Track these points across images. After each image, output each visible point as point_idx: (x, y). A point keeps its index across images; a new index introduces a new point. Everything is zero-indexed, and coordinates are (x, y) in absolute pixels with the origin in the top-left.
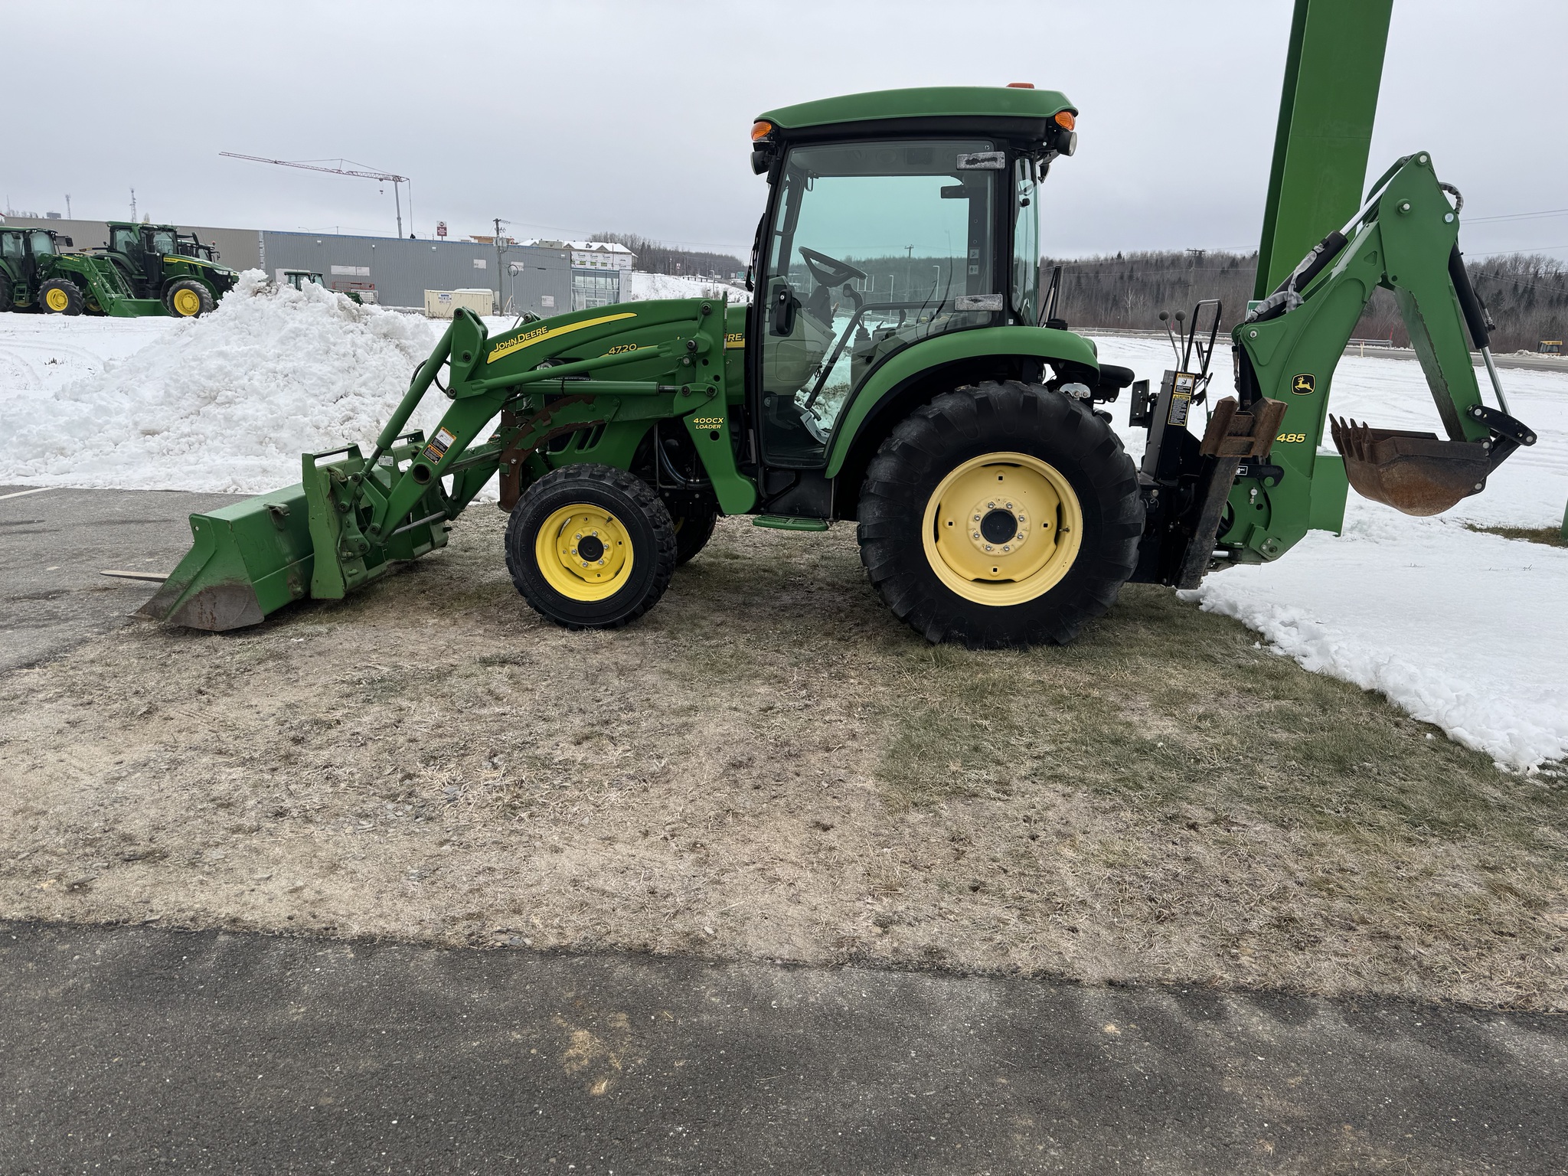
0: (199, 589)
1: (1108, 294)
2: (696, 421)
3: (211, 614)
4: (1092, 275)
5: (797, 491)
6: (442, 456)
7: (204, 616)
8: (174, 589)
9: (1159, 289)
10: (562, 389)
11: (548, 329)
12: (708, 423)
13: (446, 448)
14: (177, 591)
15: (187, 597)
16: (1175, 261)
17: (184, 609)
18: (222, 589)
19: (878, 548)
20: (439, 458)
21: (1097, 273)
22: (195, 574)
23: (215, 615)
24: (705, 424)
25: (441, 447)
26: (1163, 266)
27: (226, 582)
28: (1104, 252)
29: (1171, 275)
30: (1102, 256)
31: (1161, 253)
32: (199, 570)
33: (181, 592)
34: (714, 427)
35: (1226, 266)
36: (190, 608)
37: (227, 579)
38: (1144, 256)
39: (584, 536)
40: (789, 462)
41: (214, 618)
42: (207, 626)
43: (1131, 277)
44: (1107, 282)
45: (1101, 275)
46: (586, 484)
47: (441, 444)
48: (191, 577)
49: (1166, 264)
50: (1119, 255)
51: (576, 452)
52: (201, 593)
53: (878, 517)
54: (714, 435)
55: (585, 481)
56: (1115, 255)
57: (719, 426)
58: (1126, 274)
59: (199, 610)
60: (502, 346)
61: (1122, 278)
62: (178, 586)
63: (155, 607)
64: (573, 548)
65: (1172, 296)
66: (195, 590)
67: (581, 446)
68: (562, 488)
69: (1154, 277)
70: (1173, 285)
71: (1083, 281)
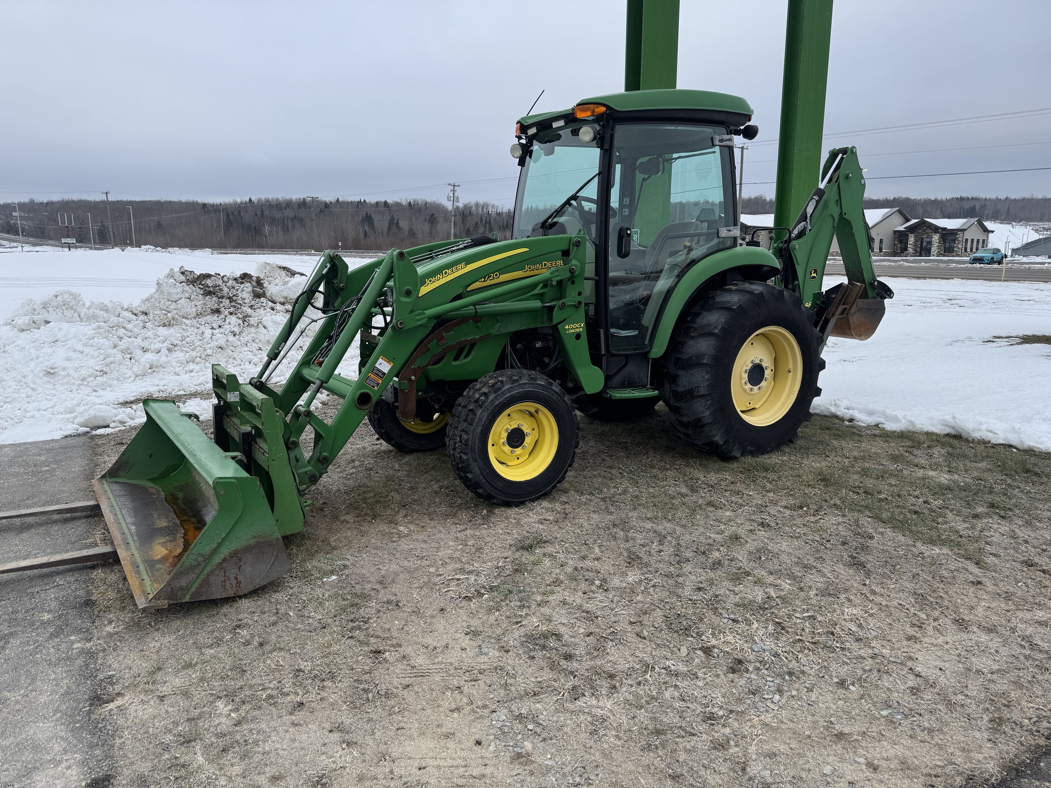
0: (222, 556)
1: (250, 226)
2: (567, 327)
3: (236, 578)
4: (236, 213)
5: (626, 369)
6: (381, 382)
7: (228, 583)
8: (194, 563)
9: (283, 223)
10: (476, 312)
11: (466, 265)
12: (574, 327)
13: (384, 374)
14: (199, 564)
15: (209, 569)
16: (289, 204)
17: (206, 582)
18: (248, 549)
19: (708, 400)
20: (378, 384)
21: (239, 212)
22: (219, 541)
23: (240, 578)
24: (572, 329)
25: (380, 374)
26: (281, 208)
27: (252, 542)
28: (240, 198)
29: (289, 213)
30: (239, 201)
31: (277, 199)
32: (224, 535)
33: (203, 564)
34: (578, 330)
35: (322, 207)
36: (211, 579)
37: (255, 537)
38: (267, 201)
39: (511, 428)
40: (624, 350)
41: (239, 583)
42: (230, 593)
43: (262, 215)
44: (247, 218)
45: (242, 214)
46: (527, 386)
47: (380, 371)
48: (214, 546)
49: (284, 206)
50: (250, 200)
51: (454, 363)
52: (224, 560)
53: (708, 379)
54: (578, 336)
55: (527, 383)
56: (247, 200)
57: (581, 329)
58: (259, 213)
59: (223, 579)
60: (430, 281)
61: (256, 215)
62: (200, 559)
63: (172, 589)
64: (503, 440)
65: (293, 227)
66: (217, 559)
67: (456, 358)
68: (509, 392)
69: (277, 215)
70: (293, 219)
71: (231, 217)
